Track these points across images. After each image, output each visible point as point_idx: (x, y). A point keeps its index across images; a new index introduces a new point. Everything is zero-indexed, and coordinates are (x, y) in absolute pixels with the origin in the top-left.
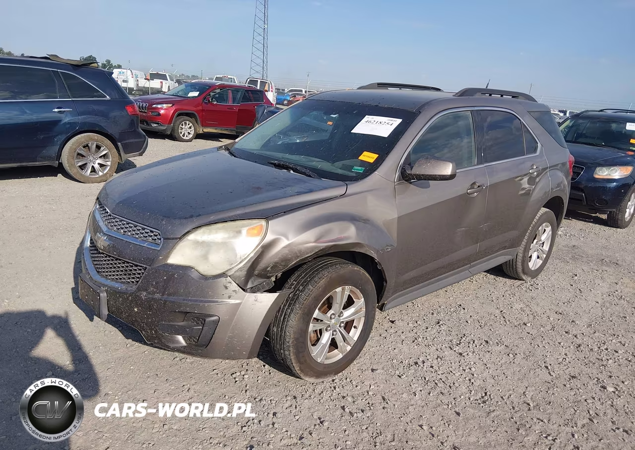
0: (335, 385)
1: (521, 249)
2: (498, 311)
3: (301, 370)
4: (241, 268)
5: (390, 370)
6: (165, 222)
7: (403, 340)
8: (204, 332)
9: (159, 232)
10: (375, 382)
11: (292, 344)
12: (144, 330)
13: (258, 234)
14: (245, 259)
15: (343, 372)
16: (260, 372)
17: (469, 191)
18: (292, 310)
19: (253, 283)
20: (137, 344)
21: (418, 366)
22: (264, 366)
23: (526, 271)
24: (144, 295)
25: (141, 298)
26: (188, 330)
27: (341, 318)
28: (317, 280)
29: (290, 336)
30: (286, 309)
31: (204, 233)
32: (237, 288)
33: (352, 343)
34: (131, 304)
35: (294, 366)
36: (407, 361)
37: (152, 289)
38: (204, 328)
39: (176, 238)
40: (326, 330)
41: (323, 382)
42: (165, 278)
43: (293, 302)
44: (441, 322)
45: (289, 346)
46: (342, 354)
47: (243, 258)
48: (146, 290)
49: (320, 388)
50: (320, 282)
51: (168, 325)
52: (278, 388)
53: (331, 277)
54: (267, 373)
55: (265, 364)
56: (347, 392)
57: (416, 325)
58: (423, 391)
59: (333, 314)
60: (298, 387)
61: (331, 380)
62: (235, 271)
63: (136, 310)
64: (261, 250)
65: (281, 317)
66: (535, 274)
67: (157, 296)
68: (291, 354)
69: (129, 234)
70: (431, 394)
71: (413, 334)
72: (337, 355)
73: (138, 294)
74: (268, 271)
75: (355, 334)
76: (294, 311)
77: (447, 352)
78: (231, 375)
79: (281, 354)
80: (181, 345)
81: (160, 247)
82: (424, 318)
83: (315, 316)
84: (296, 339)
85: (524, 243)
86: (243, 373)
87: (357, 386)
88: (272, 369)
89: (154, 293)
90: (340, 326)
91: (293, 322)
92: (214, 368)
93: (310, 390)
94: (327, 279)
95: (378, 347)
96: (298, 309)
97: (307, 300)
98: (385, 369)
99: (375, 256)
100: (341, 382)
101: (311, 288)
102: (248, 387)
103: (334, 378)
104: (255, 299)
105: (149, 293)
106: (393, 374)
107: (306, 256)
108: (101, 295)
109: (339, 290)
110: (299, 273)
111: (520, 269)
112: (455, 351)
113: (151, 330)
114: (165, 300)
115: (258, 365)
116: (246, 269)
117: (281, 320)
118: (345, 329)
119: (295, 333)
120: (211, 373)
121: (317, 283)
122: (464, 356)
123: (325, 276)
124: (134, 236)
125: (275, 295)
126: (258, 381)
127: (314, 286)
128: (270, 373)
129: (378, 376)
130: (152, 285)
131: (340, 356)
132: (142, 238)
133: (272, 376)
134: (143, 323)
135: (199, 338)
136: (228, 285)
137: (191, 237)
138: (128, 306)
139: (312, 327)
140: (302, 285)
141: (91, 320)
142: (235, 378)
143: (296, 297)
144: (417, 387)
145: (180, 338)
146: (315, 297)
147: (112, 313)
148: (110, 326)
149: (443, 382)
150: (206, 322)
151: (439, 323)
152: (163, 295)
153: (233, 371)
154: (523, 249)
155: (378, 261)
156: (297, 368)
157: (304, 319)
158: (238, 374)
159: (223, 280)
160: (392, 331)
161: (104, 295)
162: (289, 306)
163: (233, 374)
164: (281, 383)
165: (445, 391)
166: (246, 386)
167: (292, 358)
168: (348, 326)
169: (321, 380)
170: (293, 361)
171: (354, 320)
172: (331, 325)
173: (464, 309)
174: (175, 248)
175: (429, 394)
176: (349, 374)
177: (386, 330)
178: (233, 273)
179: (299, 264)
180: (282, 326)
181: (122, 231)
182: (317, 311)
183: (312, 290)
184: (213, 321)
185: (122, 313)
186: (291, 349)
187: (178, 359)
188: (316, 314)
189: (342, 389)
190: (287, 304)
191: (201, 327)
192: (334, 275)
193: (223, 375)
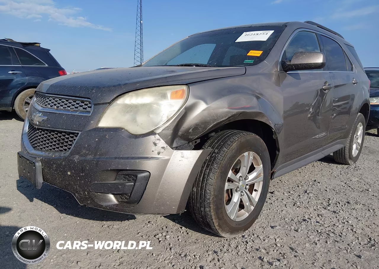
0: (246, 239)
1: (348, 140)
2: (343, 184)
3: (219, 225)
4: (167, 126)
5: (286, 226)
6: (95, 90)
7: (286, 205)
8: (135, 188)
9: (89, 100)
10: (278, 236)
11: (213, 201)
12: (77, 192)
13: (181, 97)
14: (172, 118)
15: (249, 229)
16: (179, 233)
17: (324, 87)
18: (211, 170)
19: (177, 143)
20: (69, 216)
21: (306, 222)
22: (181, 228)
23: (351, 157)
24: (77, 158)
25: (73, 161)
26: (120, 187)
27: (247, 181)
28: (230, 143)
29: (211, 193)
30: (204, 169)
31: (132, 96)
32: (165, 145)
33: (255, 204)
34: (64, 169)
35: (213, 222)
36: (296, 219)
37: (84, 151)
38: (136, 184)
39: (106, 103)
40: (236, 191)
41: (235, 238)
42: (97, 140)
43: (211, 163)
44: (308, 192)
45: (210, 203)
46: (248, 213)
47: (170, 117)
48: (78, 153)
49: (234, 242)
50: (232, 145)
51: (100, 184)
52: (198, 245)
53: (241, 141)
54: (185, 234)
55: (181, 226)
56: (258, 245)
57: (289, 194)
58: (321, 240)
59: (241, 177)
60: (215, 243)
61: (240, 236)
62: (162, 129)
63: (69, 173)
64: (184, 111)
65: (200, 177)
66: (355, 159)
67: (90, 157)
68: (212, 211)
69: (62, 108)
70: (329, 243)
71: (290, 200)
72: (245, 214)
73: (71, 158)
74: (190, 133)
75: (256, 196)
76: (213, 170)
77: (323, 212)
78: (154, 236)
79: (201, 211)
80: (113, 203)
81: (91, 113)
82: (294, 189)
83: (229, 176)
84: (216, 196)
85: (350, 136)
86: (164, 234)
87: (264, 240)
88: (188, 230)
89: (86, 155)
90: (246, 188)
91: (213, 179)
92: (138, 232)
93: (226, 245)
94: (238, 142)
95: (269, 210)
96: (216, 168)
97: (223, 160)
98: (282, 226)
99: (272, 126)
100: (250, 237)
101: (226, 150)
102: (171, 245)
103: (243, 235)
104: (181, 155)
105: (82, 156)
106: (289, 229)
107: (222, 120)
108: (37, 164)
109: (246, 154)
110: (212, 140)
111: (347, 156)
112: (329, 210)
113: (84, 191)
114: (97, 161)
115: (176, 228)
116: (172, 128)
117: (200, 180)
118: (249, 190)
119: (215, 190)
120: (136, 236)
121: (231, 145)
122: (338, 213)
123: (236, 140)
124: (66, 109)
125: (200, 152)
126: (178, 240)
127: (228, 148)
128: (188, 233)
129: (278, 232)
130: (85, 147)
131: (247, 215)
132: (74, 109)
133: (190, 235)
134: (76, 185)
135: (131, 195)
136: (157, 142)
137: (120, 101)
138: (61, 171)
139: (227, 186)
140: (217, 148)
141: (31, 200)
142: (158, 239)
143: (213, 159)
144: (314, 237)
145: (112, 197)
146: (230, 158)
147: (47, 181)
148: (47, 204)
149: (332, 232)
150: (138, 178)
151: (306, 192)
152: (95, 155)
153: (155, 233)
154: (349, 140)
155: (275, 131)
156: (216, 224)
157: (221, 178)
158: (160, 235)
159: (152, 138)
160: (274, 198)
161: (39, 164)
162: (207, 166)
163: (156, 235)
164: (199, 241)
165: (338, 239)
166: (170, 245)
167: (212, 214)
168: (251, 188)
169: (233, 236)
170: (213, 217)
171: (254, 184)
172: (239, 187)
173: (319, 183)
174: (105, 112)
175: (327, 242)
176: (254, 231)
177: (270, 199)
178: (161, 131)
179: (216, 127)
180: (201, 185)
181: (55, 107)
182: (231, 172)
183: (227, 152)
184: (144, 177)
185: (56, 179)
186: (212, 206)
187: (106, 226)
188: (230, 174)
189: (253, 243)
190: (205, 165)
191: (133, 184)
192: (243, 140)
193: (147, 237)
